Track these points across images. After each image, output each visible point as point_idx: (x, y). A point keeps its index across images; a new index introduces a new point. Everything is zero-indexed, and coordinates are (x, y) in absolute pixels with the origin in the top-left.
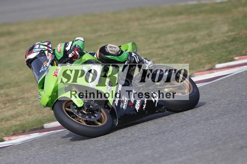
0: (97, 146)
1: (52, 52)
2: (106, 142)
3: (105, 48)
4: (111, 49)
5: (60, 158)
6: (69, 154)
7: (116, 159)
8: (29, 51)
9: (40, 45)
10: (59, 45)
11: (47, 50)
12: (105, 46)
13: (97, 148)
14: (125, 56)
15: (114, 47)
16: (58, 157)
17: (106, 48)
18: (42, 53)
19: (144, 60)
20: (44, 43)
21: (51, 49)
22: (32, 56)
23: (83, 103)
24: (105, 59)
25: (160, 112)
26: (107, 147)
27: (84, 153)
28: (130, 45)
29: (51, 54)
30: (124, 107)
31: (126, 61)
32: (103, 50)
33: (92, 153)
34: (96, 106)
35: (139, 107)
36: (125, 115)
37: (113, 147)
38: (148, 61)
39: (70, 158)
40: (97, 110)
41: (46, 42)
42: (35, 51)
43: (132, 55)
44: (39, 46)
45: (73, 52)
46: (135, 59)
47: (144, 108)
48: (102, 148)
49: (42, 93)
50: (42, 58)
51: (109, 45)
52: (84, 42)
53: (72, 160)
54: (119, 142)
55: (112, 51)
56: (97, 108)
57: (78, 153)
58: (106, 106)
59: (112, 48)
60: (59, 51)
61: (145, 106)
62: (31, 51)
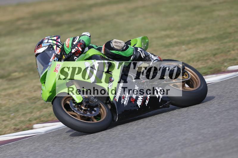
0: (210, 110)
1: (60, 47)
2: (218, 106)
3: (110, 43)
4: (116, 44)
5: (175, 121)
6: (183, 117)
7: (229, 122)
8: (38, 46)
9: (49, 39)
10: (67, 40)
11: (56, 44)
12: (110, 41)
13: (210, 111)
14: (130, 51)
15: (120, 43)
16: (173, 120)
17: (112, 43)
18: (51, 47)
19: (151, 55)
20: (53, 37)
21: (60, 44)
22: (40, 50)
23: (82, 99)
24: (110, 54)
25: (164, 107)
26: (220, 110)
27: (198, 116)
28: (139, 39)
29: (59, 49)
30: (125, 103)
31: (132, 55)
32: (108, 45)
33: (205, 116)
34: (96, 102)
35: (141, 103)
36: (125, 111)
37: (226, 110)
38: (154, 56)
39: (185, 121)
40: (97, 106)
41: (55, 37)
42: (43, 45)
43: (138, 50)
44: (48, 41)
45: (76, 48)
46: (140, 54)
47: (146, 103)
48: (215, 111)
49: (43, 88)
50: (51, 52)
51: (114, 40)
52: (90, 37)
53: (186, 123)
54: (232, 106)
55: (117, 46)
56: (97, 104)
57: (192, 116)
58: (108, 102)
59: (118, 43)
60: (67, 46)
61: (147, 102)
62: (40, 45)
